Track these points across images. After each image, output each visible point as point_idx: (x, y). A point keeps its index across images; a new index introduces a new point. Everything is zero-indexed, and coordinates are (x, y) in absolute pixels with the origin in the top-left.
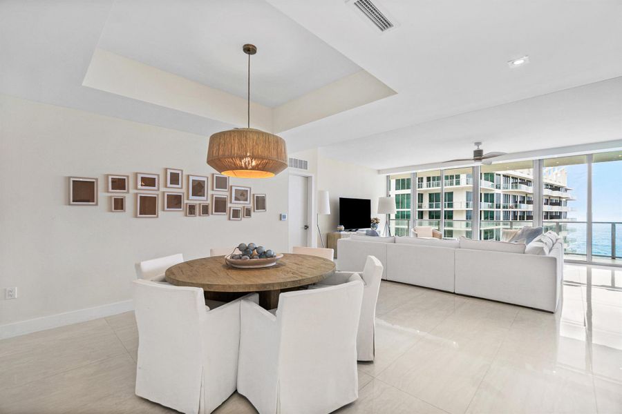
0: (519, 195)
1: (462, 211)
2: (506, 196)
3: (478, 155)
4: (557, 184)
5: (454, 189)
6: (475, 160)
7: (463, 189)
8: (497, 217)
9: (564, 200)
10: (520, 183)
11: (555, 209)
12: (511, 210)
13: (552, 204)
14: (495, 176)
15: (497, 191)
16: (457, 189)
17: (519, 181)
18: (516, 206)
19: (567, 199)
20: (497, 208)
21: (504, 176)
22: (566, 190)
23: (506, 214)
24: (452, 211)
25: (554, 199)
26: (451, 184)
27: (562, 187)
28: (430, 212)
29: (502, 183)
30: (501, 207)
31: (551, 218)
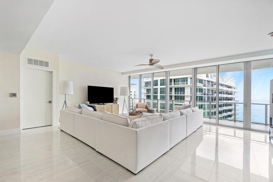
0: (214, 90)
1: (189, 96)
2: (208, 90)
3: (152, 62)
4: (231, 85)
5: (185, 86)
6: (150, 65)
7: (189, 86)
8: (204, 99)
9: (234, 92)
10: (214, 84)
11: (230, 96)
12: (210, 96)
13: (228, 94)
14: (203, 81)
15: (204, 88)
16: (186, 86)
17: (214, 83)
18: (213, 95)
19: (235, 92)
20: (204, 95)
21: (207, 81)
22: (235, 88)
23: (208, 98)
24: (184, 96)
25: (229, 92)
26: (184, 84)
27: (233, 87)
28: (175, 96)
29: (206, 84)
30: (206, 95)
31: (228, 100)
